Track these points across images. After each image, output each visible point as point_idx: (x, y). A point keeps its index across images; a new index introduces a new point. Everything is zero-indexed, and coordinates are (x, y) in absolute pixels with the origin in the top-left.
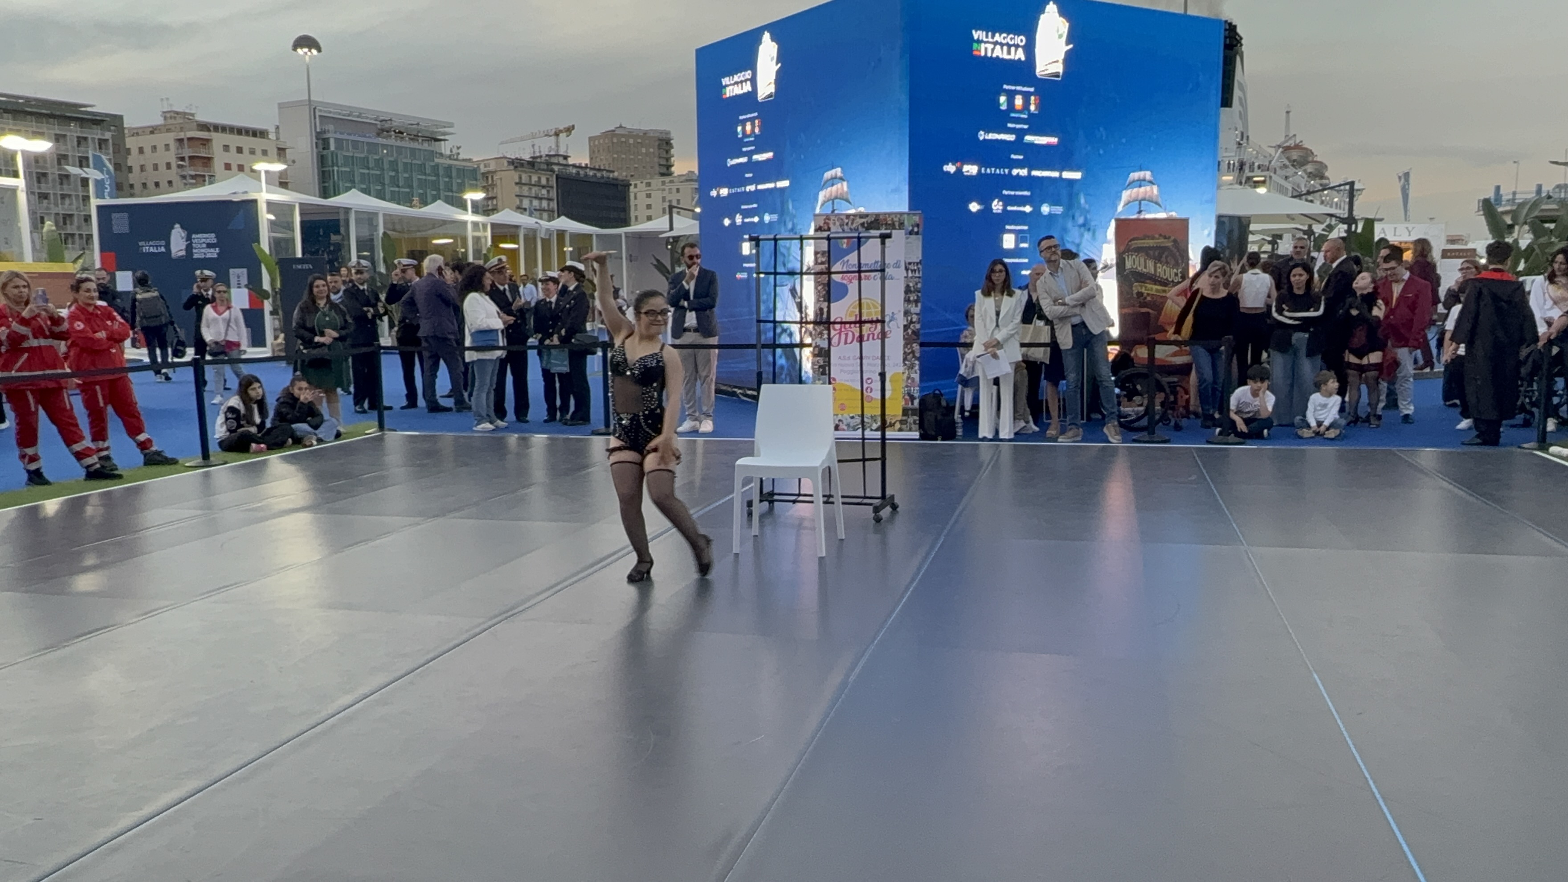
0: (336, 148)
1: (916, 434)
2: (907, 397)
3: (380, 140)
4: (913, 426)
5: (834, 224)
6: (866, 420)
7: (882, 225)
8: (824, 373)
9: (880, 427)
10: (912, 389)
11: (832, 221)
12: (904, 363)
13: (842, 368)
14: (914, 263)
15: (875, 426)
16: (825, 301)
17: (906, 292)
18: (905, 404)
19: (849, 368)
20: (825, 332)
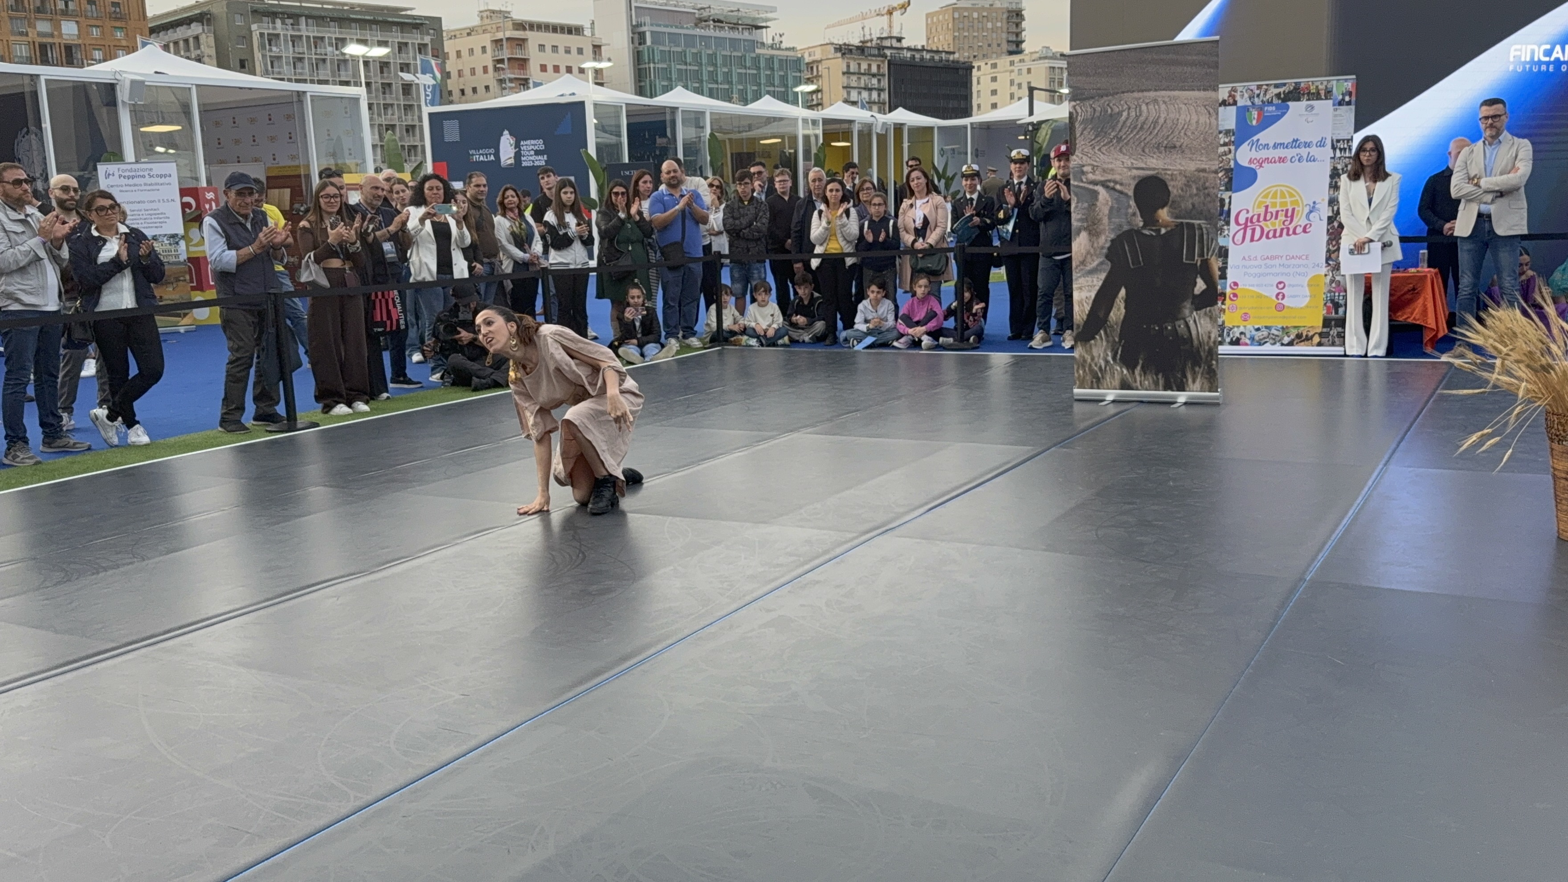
0: (652, 43)
2: (1329, 304)
3: (698, 32)
6: (1276, 333)
7: (1303, 94)
8: (1223, 276)
9: (1293, 340)
10: (1337, 294)
11: (1239, 93)
12: (1327, 262)
13: (1246, 270)
14: (1344, 140)
15: (1286, 340)
16: (1227, 190)
17: (1332, 177)
18: (1327, 313)
19: (1257, 271)
20: (1225, 227)
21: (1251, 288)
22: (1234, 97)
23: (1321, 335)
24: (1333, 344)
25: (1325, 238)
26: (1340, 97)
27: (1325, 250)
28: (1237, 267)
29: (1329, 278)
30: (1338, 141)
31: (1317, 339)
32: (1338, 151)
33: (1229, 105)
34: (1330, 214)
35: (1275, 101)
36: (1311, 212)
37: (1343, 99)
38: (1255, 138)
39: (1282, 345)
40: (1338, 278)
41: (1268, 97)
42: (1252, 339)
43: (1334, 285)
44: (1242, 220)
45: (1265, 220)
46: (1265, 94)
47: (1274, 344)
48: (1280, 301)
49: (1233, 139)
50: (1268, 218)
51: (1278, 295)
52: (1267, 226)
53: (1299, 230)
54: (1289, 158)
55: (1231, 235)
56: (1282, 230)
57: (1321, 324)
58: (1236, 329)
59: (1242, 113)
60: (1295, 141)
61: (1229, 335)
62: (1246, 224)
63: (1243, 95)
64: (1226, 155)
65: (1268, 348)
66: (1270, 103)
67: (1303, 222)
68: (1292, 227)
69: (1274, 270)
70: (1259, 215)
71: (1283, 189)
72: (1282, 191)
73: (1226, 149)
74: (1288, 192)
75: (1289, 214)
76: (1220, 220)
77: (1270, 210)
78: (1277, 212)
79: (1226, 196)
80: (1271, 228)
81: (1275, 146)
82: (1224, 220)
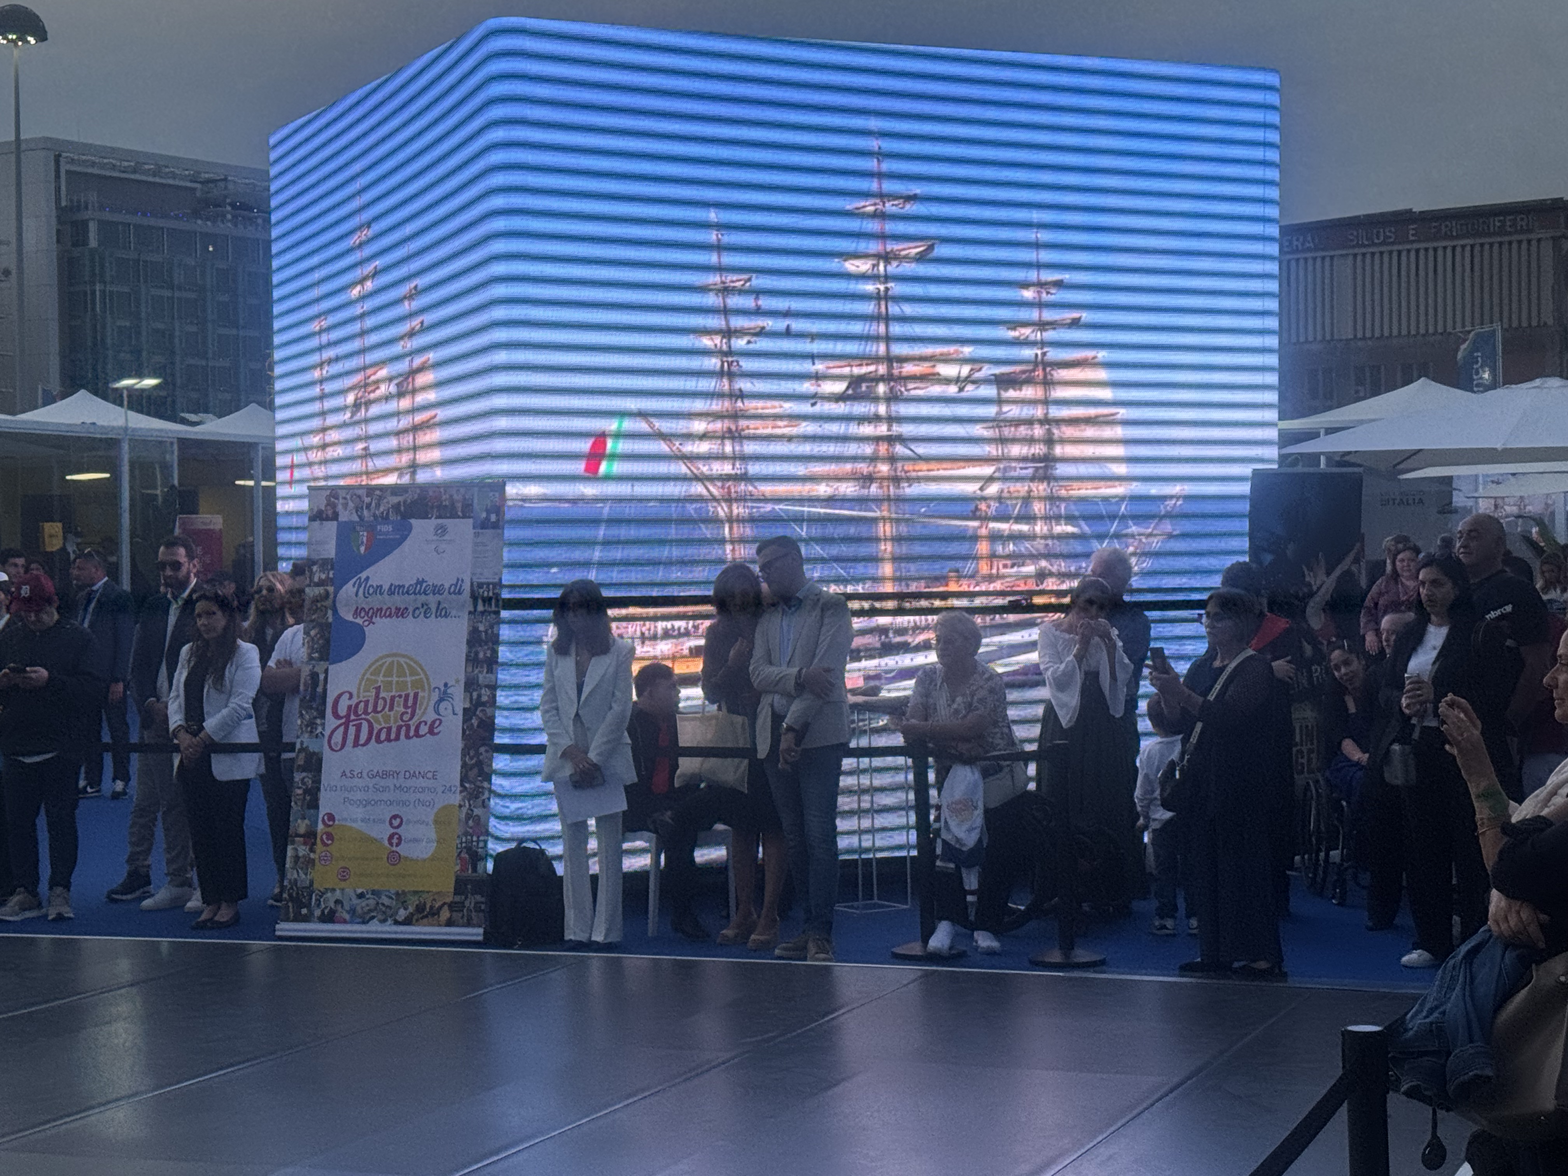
0: (102, 243)
1: (476, 933)
2: (464, 855)
3: (200, 225)
4: (474, 914)
5: (345, 506)
6: (386, 901)
7: (432, 508)
8: (314, 804)
9: (412, 914)
10: (475, 839)
11: (341, 500)
12: (462, 785)
13: (346, 794)
14: (488, 584)
15: (402, 914)
16: (321, 659)
17: (470, 643)
18: (462, 870)
19: (359, 795)
20: (318, 721)
21: (354, 825)
22: (334, 506)
23: (452, 906)
24: (469, 924)
25: (460, 745)
26: (484, 515)
27: (460, 763)
28: (333, 789)
29: (464, 810)
30: (480, 585)
31: (445, 914)
32: (480, 602)
33: (327, 519)
34: (467, 705)
35: (392, 517)
36: (441, 700)
37: (487, 519)
38: (363, 575)
39: (396, 923)
40: (477, 812)
41: (381, 509)
42: (353, 911)
43: (471, 822)
44: (342, 711)
45: (375, 711)
46: (378, 506)
47: (383, 921)
48: (394, 848)
49: (331, 575)
50: (379, 709)
51: (391, 837)
52: (379, 723)
53: (424, 730)
54: (411, 610)
55: (327, 733)
56: (399, 728)
57: (451, 888)
58: (329, 894)
59: (346, 533)
60: (420, 582)
61: (319, 905)
62: (348, 716)
63: (347, 504)
64: (322, 600)
65: (376, 929)
66: (385, 519)
67: (431, 716)
68: (413, 723)
69: (385, 796)
70: (367, 703)
71: (402, 660)
72: (399, 663)
73: (320, 590)
74: (409, 665)
75: (410, 703)
76: (311, 708)
77: (382, 695)
78: (393, 698)
79: (320, 668)
80: (383, 725)
81: (393, 590)
82: (317, 710)
